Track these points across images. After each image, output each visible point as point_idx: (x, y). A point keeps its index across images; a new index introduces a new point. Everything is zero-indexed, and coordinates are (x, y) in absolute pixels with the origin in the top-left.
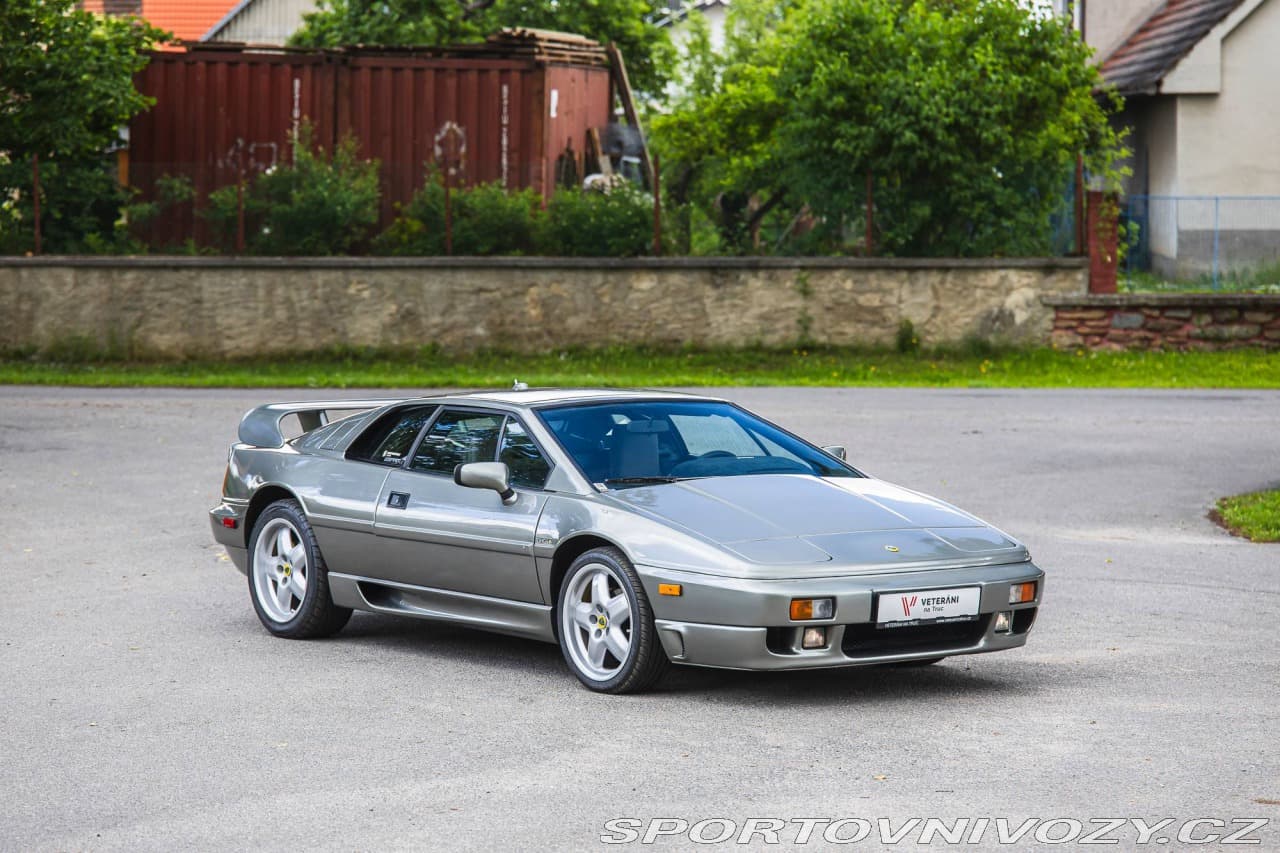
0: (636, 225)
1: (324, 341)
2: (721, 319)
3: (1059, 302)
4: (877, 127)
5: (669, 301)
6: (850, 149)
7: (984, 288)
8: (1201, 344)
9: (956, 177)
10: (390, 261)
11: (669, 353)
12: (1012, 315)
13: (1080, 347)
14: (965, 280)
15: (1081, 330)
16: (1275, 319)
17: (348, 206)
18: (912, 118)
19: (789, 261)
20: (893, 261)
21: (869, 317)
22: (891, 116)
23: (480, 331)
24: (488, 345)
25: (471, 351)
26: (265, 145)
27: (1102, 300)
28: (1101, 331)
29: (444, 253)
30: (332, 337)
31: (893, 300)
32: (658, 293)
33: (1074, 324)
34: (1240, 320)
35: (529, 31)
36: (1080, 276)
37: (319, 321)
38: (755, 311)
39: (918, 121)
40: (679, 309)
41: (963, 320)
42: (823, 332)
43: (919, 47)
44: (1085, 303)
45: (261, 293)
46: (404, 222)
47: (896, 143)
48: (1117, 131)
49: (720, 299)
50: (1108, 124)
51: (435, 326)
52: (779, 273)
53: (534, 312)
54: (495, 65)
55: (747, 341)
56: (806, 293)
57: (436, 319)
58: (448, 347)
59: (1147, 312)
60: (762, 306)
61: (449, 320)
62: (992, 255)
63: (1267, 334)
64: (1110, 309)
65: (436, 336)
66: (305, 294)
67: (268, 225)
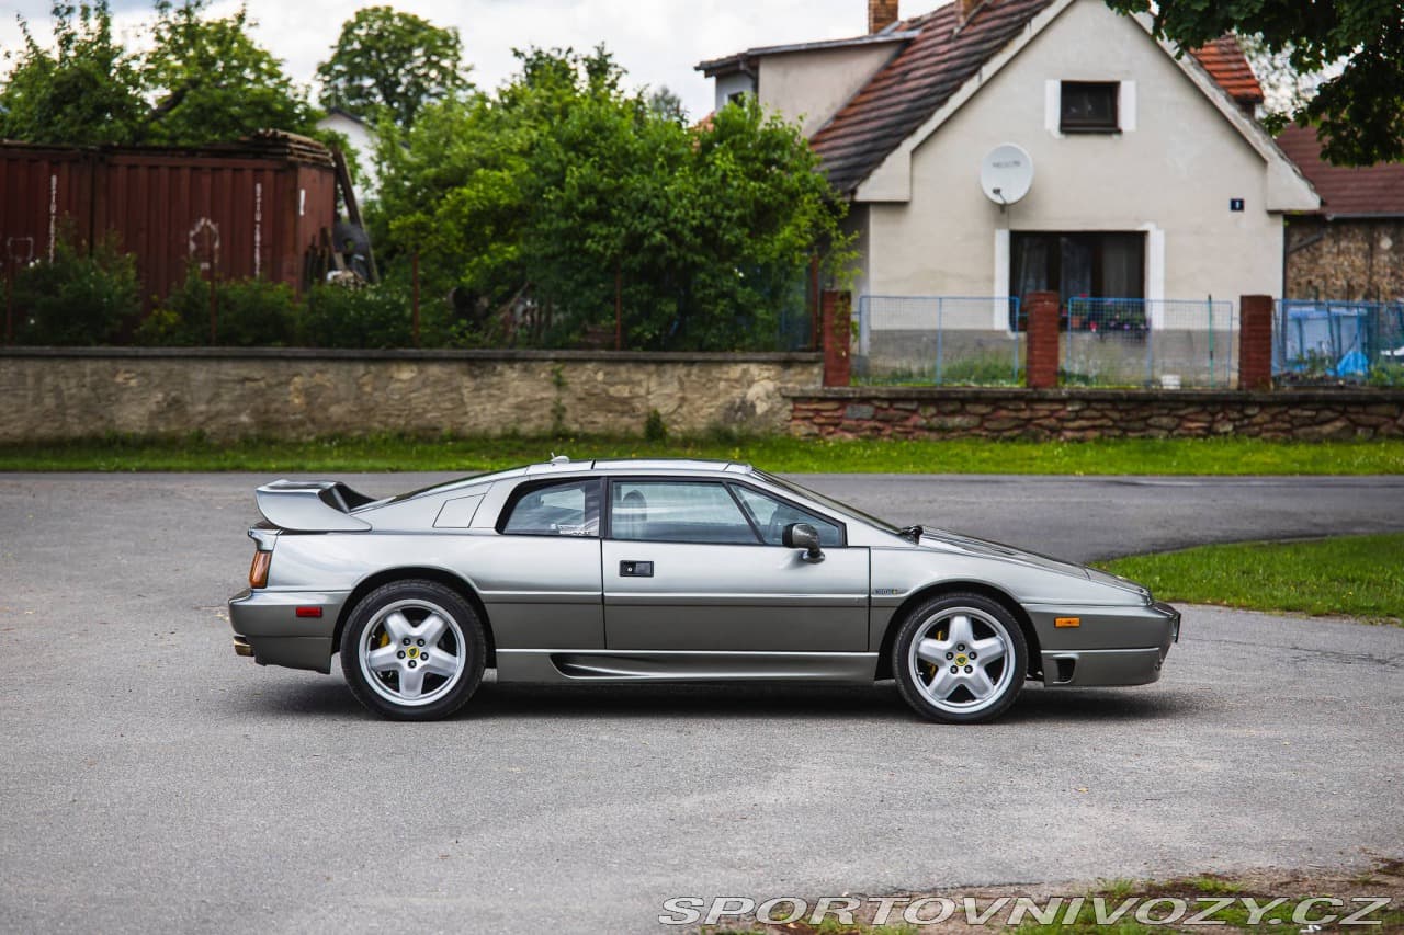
0: (396, 319)
1: (92, 427)
2: (478, 408)
3: (796, 394)
4: (627, 228)
5: (428, 391)
6: (601, 249)
7: (726, 380)
8: (926, 434)
9: (702, 276)
10: (157, 351)
11: (430, 441)
12: (753, 406)
13: (816, 435)
14: (710, 373)
15: (816, 420)
16: (994, 411)
17: (114, 297)
18: (661, 220)
19: (543, 353)
20: (643, 355)
21: (619, 408)
22: (640, 218)
23: (244, 418)
24: (253, 432)
25: (236, 439)
26: (23, 239)
27: (835, 392)
28: (837, 421)
29: (208, 343)
30: (99, 424)
31: (642, 392)
32: (417, 383)
33: (810, 414)
34: (961, 412)
35: (281, 133)
36: (816, 370)
37: (87, 409)
38: (512, 400)
39: (667, 224)
40: (438, 399)
41: (706, 411)
42: (576, 421)
43: (662, 153)
44: (821, 395)
45: (30, 381)
46: (160, 314)
47: (646, 243)
48: (847, 234)
49: (477, 389)
50: (837, 229)
51: (201, 413)
52: (534, 365)
53: (297, 401)
54: (249, 164)
55: (504, 429)
56: (560, 384)
57: (202, 407)
58: (213, 433)
59: (878, 404)
60: (517, 396)
61: (214, 408)
62: (733, 349)
63: (987, 425)
64: (843, 401)
65: (202, 424)
66: (73, 382)
67: (33, 316)
